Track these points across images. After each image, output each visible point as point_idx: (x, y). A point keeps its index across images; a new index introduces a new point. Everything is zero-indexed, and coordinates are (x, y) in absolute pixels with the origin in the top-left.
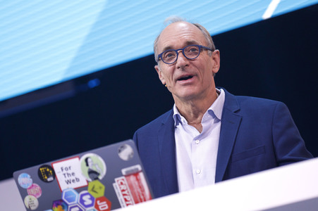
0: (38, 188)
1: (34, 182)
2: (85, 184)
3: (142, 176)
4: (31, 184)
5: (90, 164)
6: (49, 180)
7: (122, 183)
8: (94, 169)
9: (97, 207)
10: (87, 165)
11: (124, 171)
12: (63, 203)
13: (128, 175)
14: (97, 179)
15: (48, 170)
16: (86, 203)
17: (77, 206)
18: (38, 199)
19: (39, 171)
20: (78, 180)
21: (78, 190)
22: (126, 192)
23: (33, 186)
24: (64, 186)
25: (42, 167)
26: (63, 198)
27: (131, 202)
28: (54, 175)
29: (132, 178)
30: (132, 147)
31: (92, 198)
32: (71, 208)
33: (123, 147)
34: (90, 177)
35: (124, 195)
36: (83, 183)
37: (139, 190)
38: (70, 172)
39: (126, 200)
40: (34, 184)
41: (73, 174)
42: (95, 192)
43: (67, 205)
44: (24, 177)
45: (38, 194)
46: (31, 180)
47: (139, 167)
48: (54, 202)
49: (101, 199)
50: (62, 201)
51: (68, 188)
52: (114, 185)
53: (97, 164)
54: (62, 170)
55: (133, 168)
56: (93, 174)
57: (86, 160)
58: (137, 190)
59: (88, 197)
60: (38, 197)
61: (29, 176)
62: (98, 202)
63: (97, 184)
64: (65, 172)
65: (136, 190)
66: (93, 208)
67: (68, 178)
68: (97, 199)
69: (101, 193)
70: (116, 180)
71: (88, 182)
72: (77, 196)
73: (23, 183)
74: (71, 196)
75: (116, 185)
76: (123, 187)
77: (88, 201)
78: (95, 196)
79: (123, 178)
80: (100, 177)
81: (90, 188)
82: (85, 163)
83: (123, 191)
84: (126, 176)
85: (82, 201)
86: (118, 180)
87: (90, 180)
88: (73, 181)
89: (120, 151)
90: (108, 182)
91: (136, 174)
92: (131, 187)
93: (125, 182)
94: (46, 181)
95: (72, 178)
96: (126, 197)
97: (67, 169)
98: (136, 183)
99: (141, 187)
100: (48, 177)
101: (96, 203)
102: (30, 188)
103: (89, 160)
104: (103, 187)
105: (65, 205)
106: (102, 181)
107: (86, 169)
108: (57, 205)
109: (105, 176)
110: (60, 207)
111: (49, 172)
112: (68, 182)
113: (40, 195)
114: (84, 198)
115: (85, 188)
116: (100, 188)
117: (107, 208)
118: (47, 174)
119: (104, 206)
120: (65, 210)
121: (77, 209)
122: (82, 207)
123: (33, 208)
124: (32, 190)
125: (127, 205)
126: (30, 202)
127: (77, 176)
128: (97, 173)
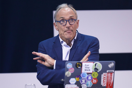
0: (73, 69)
2: (92, 72)
4: (71, 68)
5: (96, 66)
6: (79, 68)
7: (105, 75)
8: (97, 68)
9: (92, 81)
10: (95, 66)
11: (107, 71)
12: (80, 77)
13: (108, 73)
14: (97, 71)
15: (80, 64)
16: (89, 79)
18: (72, 74)
19: (76, 64)
20: (89, 70)
21: (88, 74)
22: (105, 79)
23: (72, 68)
24: (83, 71)
25: (78, 63)
26: (81, 75)
27: (105, 82)
28: (81, 67)
29: (109, 74)
30: (114, 64)
31: (92, 78)
32: (82, 79)
33: (111, 63)
34: (95, 70)
35: (104, 79)
36: (91, 72)
37: (110, 79)
38: (88, 67)
39: (104, 81)
40: (73, 68)
41: (89, 68)
42: (94, 76)
43: (82, 78)
44: (70, 64)
45: (72, 72)
46: (72, 66)
47: (113, 71)
48: (77, 76)
49: (95, 79)
50: (80, 76)
51: (85, 72)
52: (102, 75)
53: (99, 67)
54: (85, 65)
55: (111, 71)
56: (96, 69)
57: (96, 64)
58: (109, 78)
59: (91, 77)
60: (72, 73)
61: (72, 65)
62: (93, 79)
63: (96, 73)
64: (86, 66)
65: (109, 79)
66: (91, 81)
67: (86, 69)
68: (93, 78)
69: (96, 77)
70: (103, 73)
71: (93, 72)
72: (87, 76)
74: (84, 75)
75: (103, 76)
76: (105, 76)
77: (90, 78)
78: (93, 77)
79: (106, 73)
80: (98, 71)
81: (93, 74)
82: (95, 65)
83: (104, 78)
84: (107, 73)
85: (88, 78)
87: (94, 71)
88: (88, 70)
89: (109, 64)
90: (100, 74)
91: (111, 73)
92: (108, 77)
93: (106, 75)
94: (78, 68)
95: (88, 69)
96: (104, 80)
97: (87, 65)
98: (110, 76)
99: (111, 78)
100: (79, 67)
101: (93, 80)
102: (70, 69)
103: (97, 64)
104: (98, 75)
105: (80, 78)
106: (98, 73)
107: (95, 67)
108: (78, 77)
109: (100, 71)
110: (78, 78)
111: (80, 65)
112: (86, 70)
113: (73, 72)
114: (89, 77)
115: (91, 74)
116: (97, 75)
117: (96, 82)
118: (79, 65)
119: (95, 81)
120: (80, 80)
121: (85, 80)
122: (87, 80)
123: (68, 76)
124: (71, 70)
125: (103, 83)
126: (68, 74)
127: (90, 69)
128: (98, 70)
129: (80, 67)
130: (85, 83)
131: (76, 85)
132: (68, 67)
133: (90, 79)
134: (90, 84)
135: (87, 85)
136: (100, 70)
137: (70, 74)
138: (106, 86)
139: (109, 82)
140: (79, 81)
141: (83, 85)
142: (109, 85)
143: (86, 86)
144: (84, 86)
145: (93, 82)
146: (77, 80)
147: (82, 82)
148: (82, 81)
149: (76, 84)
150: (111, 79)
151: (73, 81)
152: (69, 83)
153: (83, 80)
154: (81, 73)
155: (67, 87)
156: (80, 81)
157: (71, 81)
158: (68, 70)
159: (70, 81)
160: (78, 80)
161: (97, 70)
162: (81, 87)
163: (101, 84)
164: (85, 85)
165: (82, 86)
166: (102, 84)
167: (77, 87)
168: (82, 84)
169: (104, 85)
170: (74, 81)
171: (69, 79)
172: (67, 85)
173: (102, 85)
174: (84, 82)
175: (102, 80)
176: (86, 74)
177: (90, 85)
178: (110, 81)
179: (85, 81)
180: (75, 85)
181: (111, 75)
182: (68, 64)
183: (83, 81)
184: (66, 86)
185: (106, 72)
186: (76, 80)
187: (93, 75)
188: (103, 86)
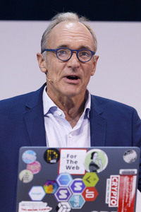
0: (38, 166)
1: (37, 160)
2: (83, 173)
3: (135, 178)
4: (33, 161)
5: (94, 158)
6: (52, 161)
7: (115, 180)
8: (97, 163)
9: (84, 194)
10: (92, 158)
11: (121, 171)
12: (55, 184)
13: (123, 175)
14: (95, 171)
15: (55, 153)
16: (75, 189)
17: (66, 189)
18: (34, 175)
19: (46, 152)
20: (78, 168)
21: (74, 176)
22: (115, 189)
23: (34, 163)
24: (63, 169)
25: (50, 149)
26: (57, 180)
27: (115, 198)
28: (58, 159)
29: (126, 179)
30: (137, 153)
31: (83, 186)
32: (60, 189)
33: (129, 151)
34: (90, 169)
35: (112, 190)
36: (81, 172)
37: (127, 190)
38: (74, 160)
39: (112, 195)
40: (37, 162)
41: (76, 162)
42: (89, 182)
43: (58, 186)
44: (30, 153)
45: (35, 171)
46: (35, 158)
47: (136, 171)
48: (49, 181)
49: (91, 189)
50: (55, 182)
51: (66, 173)
52: (108, 180)
53: (101, 160)
54: (68, 156)
55: (130, 170)
56: (94, 166)
57: (93, 154)
58: (126, 189)
59: (81, 184)
60: (35, 173)
61: (35, 154)
62: (87, 190)
63: (94, 175)
64: (69, 158)
65: (124, 189)
66: (80, 194)
67: (69, 164)
68: (87, 188)
69: (93, 184)
70: (111, 176)
71: (86, 172)
72: (71, 181)
73: (26, 159)
74: (65, 180)
75: (109, 182)
76: (114, 184)
77: (78, 187)
78: (87, 185)
79: (119, 176)
80: (99, 171)
81: (85, 177)
82: (90, 156)
83: (114, 186)
84: (121, 175)
85: (73, 186)
86: (113, 177)
87: (88, 171)
88: (73, 168)
89: (126, 154)
90: (103, 177)
91: (130, 176)
92: (122, 185)
93: (118, 180)
94: (49, 162)
95: (74, 165)
96: (113, 192)
97: (72, 157)
98: (128, 183)
99: (130, 187)
100: (52, 159)
102: (31, 164)
103: (95, 155)
104: (98, 179)
105: (56, 186)
106: (98, 175)
107: (90, 161)
108: (49, 184)
109: (103, 171)
110: (51, 186)
111: (55, 155)
112: (68, 168)
113: (38, 172)
114: (76, 184)
115: (81, 176)
116: (95, 179)
117: (93, 197)
118: (53, 156)
119: (91, 195)
120: (54, 190)
121: (66, 192)
122: (70, 191)
123: (25, 181)
124: (32, 166)
125: (112, 199)
126: (26, 175)
127: (78, 165)
128: (97, 167)
129: (54, 161)
130: (65, 199)
131: (46, 204)
132: (25, 160)
133: (80, 189)
134: (78, 201)
135: (72, 203)
136: (104, 168)
137: (31, 177)
138: (117, 206)
139: (125, 197)
140: (53, 194)
141: (63, 203)
142: (125, 204)
143: (69, 206)
144: (65, 207)
145: (87, 197)
146: (46, 191)
147: (60, 197)
148: (58, 194)
149: (44, 200)
150: (130, 191)
151: (38, 194)
152: (29, 199)
153: (61, 192)
154: (58, 174)
155: (24, 207)
156: (55, 195)
157: (32, 194)
158: (25, 166)
159: (30, 194)
160: (49, 192)
161: (95, 168)
162: (58, 208)
163: (106, 202)
164: (67, 204)
165: (59, 205)
166: (108, 201)
167: (48, 207)
168: (59, 200)
169: (114, 205)
170: (40, 194)
171: (29, 189)
172: (23, 202)
173: (108, 205)
174: (65, 196)
175: (108, 192)
176: (70, 178)
177: (78, 205)
178: (127, 196)
179: (68, 194)
180: (42, 203)
181: (130, 181)
182: (27, 152)
183: (63, 194)
184: (20, 204)
185: (118, 173)
186: (44, 190)
187: (87, 180)
188: (110, 206)
